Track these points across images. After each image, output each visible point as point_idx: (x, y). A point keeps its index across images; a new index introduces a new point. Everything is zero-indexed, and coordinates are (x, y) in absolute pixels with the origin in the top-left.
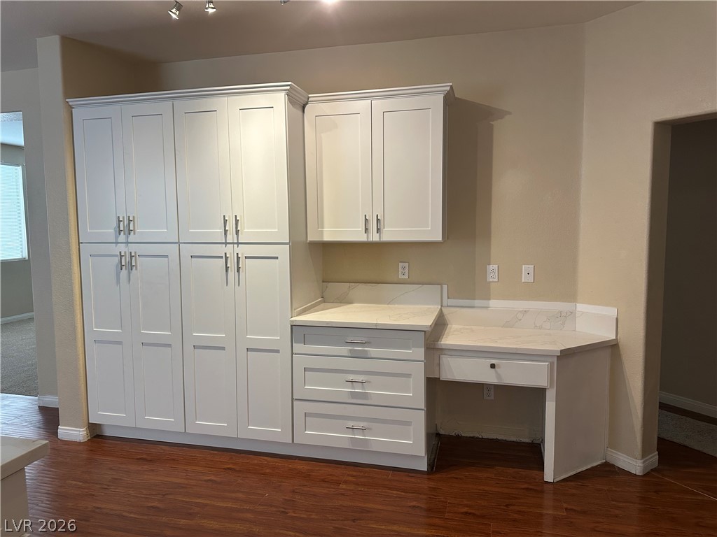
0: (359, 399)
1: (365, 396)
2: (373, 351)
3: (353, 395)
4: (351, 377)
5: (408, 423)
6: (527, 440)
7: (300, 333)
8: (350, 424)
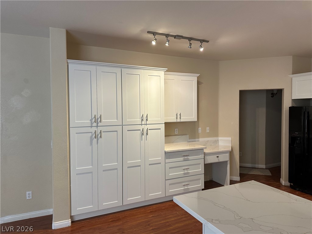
0: (186, 175)
1: (188, 173)
2: (190, 158)
3: (185, 174)
4: (184, 168)
5: (199, 179)
6: (209, 180)
7: (168, 155)
8: (184, 184)
